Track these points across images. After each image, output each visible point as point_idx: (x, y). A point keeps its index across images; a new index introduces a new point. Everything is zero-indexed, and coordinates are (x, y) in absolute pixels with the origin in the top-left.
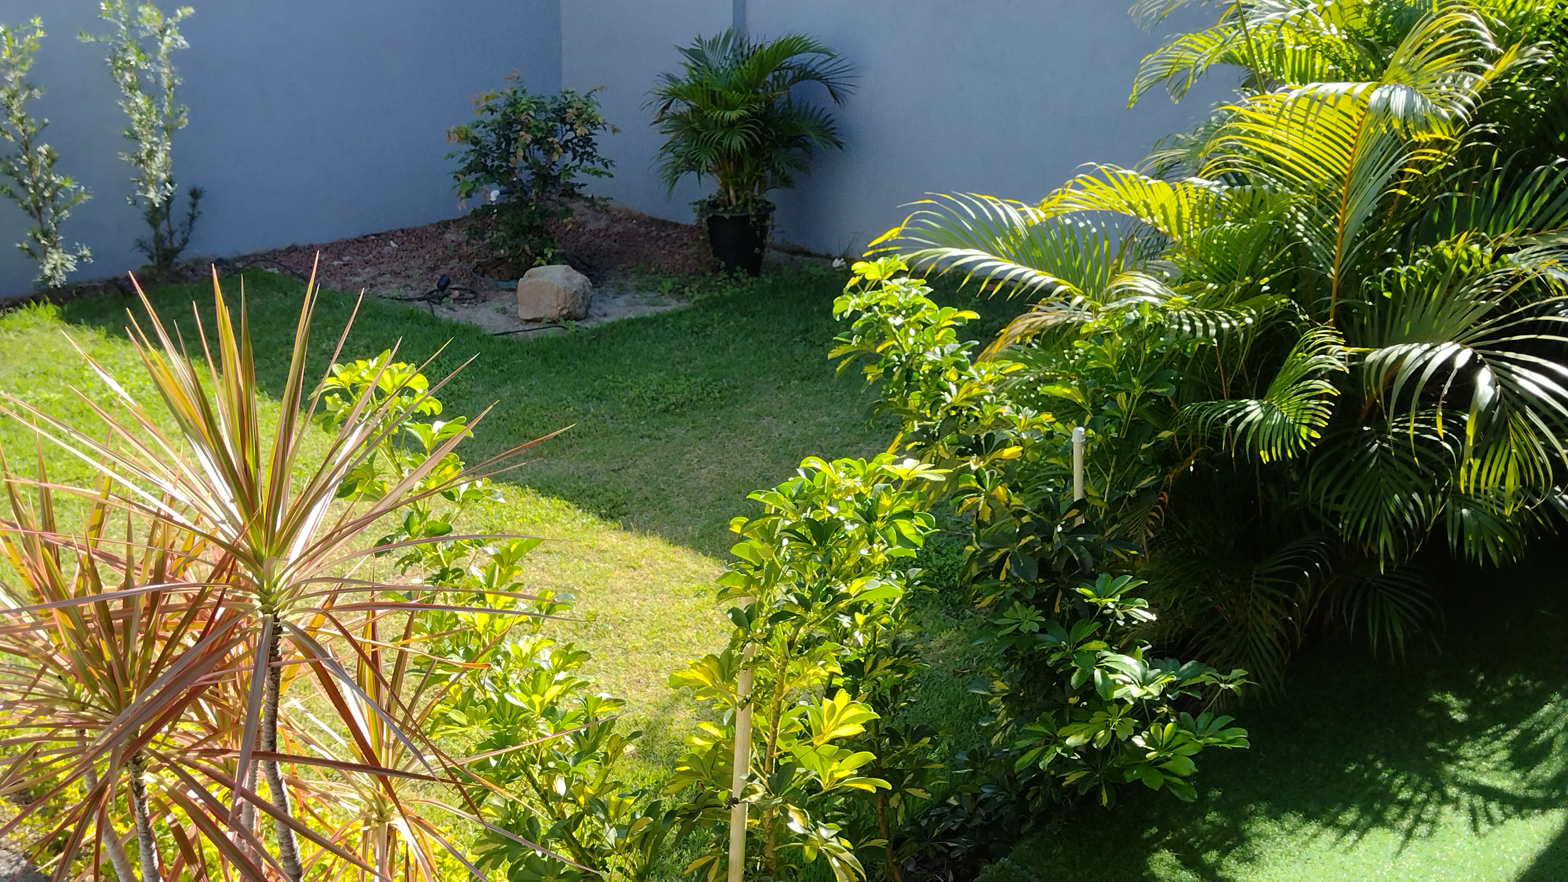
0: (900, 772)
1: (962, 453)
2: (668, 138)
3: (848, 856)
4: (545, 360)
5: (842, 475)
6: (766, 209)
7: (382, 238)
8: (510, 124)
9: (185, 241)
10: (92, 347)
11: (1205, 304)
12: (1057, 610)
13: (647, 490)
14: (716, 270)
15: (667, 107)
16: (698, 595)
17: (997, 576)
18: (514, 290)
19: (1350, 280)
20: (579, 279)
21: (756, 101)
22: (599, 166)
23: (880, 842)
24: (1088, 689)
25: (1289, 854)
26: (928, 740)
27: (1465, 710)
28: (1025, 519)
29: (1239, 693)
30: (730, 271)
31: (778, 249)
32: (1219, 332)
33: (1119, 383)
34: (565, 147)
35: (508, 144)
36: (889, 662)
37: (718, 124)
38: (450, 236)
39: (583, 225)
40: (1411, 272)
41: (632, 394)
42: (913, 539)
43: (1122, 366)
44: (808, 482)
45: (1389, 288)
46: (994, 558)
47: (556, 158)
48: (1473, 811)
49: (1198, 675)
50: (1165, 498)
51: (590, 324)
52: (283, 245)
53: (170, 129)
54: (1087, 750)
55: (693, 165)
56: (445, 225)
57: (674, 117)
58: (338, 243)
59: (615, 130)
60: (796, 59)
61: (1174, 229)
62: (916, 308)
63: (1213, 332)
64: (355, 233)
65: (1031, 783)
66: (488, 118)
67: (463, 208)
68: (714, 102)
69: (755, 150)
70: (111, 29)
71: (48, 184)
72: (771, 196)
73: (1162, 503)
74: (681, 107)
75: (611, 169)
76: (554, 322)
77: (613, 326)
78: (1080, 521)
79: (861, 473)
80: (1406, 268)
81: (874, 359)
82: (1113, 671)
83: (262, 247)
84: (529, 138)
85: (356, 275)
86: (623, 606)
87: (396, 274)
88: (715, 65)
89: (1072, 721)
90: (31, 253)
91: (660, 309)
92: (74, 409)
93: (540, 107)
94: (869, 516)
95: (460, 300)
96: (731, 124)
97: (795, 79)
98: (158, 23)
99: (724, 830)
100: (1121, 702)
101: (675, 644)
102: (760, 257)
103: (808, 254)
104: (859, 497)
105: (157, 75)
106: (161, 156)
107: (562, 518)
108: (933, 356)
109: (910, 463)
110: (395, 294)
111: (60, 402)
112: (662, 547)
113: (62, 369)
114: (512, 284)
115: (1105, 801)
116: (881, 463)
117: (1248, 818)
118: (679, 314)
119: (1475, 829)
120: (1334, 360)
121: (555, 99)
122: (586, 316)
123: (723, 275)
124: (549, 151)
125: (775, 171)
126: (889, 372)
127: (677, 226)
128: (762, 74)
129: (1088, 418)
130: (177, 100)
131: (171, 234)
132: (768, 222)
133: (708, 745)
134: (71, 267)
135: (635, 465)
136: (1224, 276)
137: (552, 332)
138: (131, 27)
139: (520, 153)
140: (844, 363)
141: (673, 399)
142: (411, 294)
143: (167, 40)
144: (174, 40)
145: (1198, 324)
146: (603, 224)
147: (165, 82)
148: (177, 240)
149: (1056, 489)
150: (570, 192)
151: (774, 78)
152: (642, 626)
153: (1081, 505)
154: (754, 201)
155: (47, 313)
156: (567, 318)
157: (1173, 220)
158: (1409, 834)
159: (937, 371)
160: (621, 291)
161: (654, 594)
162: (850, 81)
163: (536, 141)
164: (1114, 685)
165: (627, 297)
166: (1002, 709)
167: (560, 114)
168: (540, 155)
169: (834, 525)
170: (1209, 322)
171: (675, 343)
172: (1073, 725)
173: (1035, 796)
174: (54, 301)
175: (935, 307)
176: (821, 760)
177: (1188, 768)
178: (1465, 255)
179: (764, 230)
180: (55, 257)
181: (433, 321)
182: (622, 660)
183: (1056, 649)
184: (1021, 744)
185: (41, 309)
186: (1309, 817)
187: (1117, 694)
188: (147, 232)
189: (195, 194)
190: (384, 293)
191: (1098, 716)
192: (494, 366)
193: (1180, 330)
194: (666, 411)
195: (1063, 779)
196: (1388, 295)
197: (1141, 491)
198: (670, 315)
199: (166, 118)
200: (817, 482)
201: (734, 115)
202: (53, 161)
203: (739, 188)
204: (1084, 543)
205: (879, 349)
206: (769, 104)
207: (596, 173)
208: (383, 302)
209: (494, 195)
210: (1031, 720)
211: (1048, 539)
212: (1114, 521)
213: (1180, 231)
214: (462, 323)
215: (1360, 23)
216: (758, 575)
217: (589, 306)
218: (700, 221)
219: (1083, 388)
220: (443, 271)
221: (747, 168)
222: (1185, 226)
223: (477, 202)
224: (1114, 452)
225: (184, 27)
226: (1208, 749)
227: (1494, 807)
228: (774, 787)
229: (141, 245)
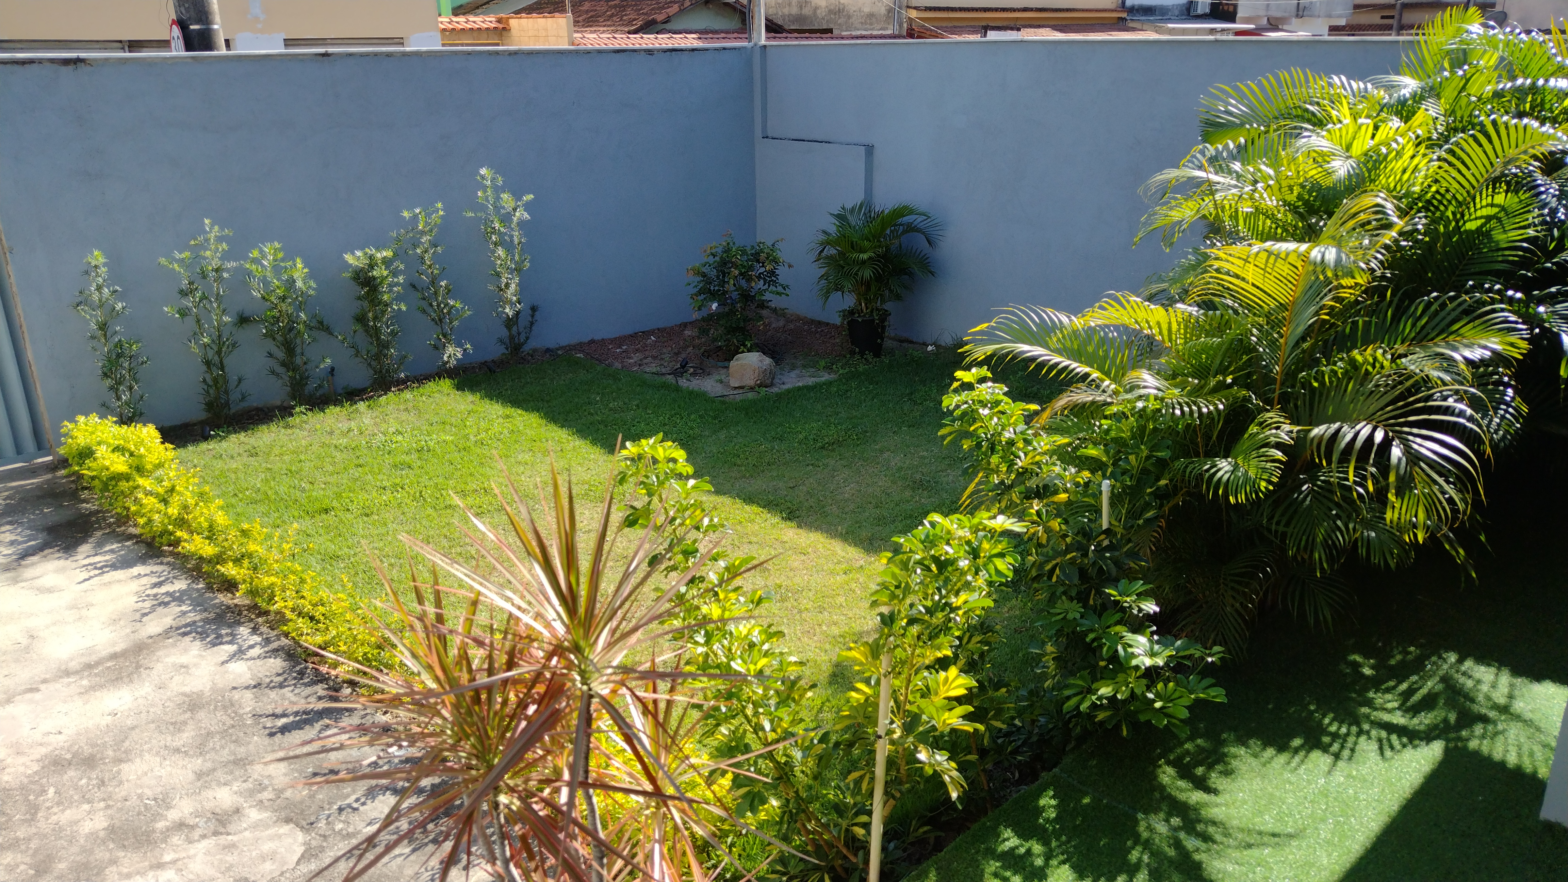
0: (986, 709)
1: (1028, 498)
2: (823, 271)
3: (955, 774)
4: (747, 414)
5: (955, 526)
6: (885, 315)
7: (646, 334)
8: (725, 264)
9: (527, 338)
10: (471, 406)
11: (1189, 395)
12: (1091, 602)
13: (812, 502)
14: (852, 353)
15: (822, 251)
16: (845, 573)
17: (1050, 578)
18: (727, 368)
19: (1290, 376)
20: (768, 361)
21: (879, 246)
22: (780, 289)
23: (973, 757)
24: (1114, 658)
25: (1253, 770)
26: (1004, 690)
27: (1372, 667)
28: (1068, 540)
29: (1219, 663)
30: (862, 354)
31: (893, 339)
32: (1200, 413)
33: (1132, 448)
34: (759, 277)
35: (724, 276)
36: (979, 639)
37: (856, 262)
38: (687, 333)
39: (770, 324)
40: (1332, 371)
41: (801, 436)
42: (1006, 572)
43: (1133, 437)
44: (932, 532)
45: (1316, 380)
46: (1048, 567)
47: (753, 284)
48: (1380, 740)
49: (1188, 649)
50: (1163, 523)
51: (775, 390)
52: (586, 339)
53: (518, 270)
54: (1112, 699)
55: (838, 288)
56: (684, 325)
57: (827, 257)
58: (620, 338)
59: (790, 266)
60: (906, 219)
61: (1166, 338)
62: (997, 403)
63: (1196, 415)
64: (629, 331)
65: (1074, 716)
66: (711, 259)
67: (696, 316)
68: (853, 248)
69: (878, 278)
70: (484, 208)
71: (447, 305)
72: (888, 306)
73: (1160, 527)
74: (831, 251)
75: (787, 291)
76: (752, 389)
77: (789, 391)
78: (1106, 543)
79: (968, 525)
80: (1329, 367)
81: (968, 435)
82: (1130, 646)
83: (574, 341)
84: (737, 272)
85: (630, 358)
86: (797, 580)
87: (655, 358)
88: (853, 223)
89: (1102, 678)
90: (436, 347)
91: (817, 380)
92: (460, 446)
93: (744, 252)
94: (974, 553)
95: (694, 374)
96: (864, 262)
97: (904, 232)
98: (512, 204)
99: (872, 752)
100: (1137, 668)
101: (832, 607)
102: (881, 345)
103: (911, 342)
104: (968, 543)
105: (512, 237)
106: (513, 286)
107: (758, 519)
108: (1008, 435)
109: (1001, 518)
110: (654, 370)
111: (452, 442)
112: (822, 540)
113: (453, 420)
114: (726, 364)
115: (1125, 733)
116: (982, 518)
117: (1223, 743)
118: (830, 383)
119: (1382, 754)
120: (1283, 435)
121: (753, 247)
122: (772, 385)
123: (857, 357)
124: (749, 280)
125: (891, 291)
126: (979, 445)
127: (828, 324)
128: (883, 229)
129: (1109, 470)
130: (522, 252)
131: (519, 334)
132: (886, 323)
133: (862, 698)
134: (459, 356)
135: (804, 484)
136: (1202, 372)
137: (751, 395)
138: (495, 207)
139: (732, 282)
140: (949, 439)
141: (827, 440)
142: (664, 370)
143: (517, 214)
144: (521, 214)
145: (1186, 409)
146: (781, 323)
147: (516, 241)
148: (522, 338)
149: (1090, 520)
150: (762, 305)
151: (891, 231)
152: (810, 594)
153: (1108, 532)
154: (877, 309)
155: (446, 385)
156: (760, 386)
157: (1165, 332)
158: (1337, 756)
159: (1011, 443)
160: (793, 368)
161: (818, 571)
162: (940, 233)
163: (741, 274)
164: (1133, 656)
165: (797, 372)
166: (1052, 664)
167: (756, 257)
168: (743, 283)
169: (952, 562)
170: (1194, 408)
171: (827, 402)
172: (1103, 681)
173: (1076, 725)
174: (450, 377)
175: (1010, 401)
176: (937, 711)
177: (1184, 714)
178: (1371, 360)
179: (884, 328)
180: (450, 350)
181: (678, 389)
182: (798, 617)
183: (1092, 630)
184: (1067, 693)
185: (441, 382)
186: (1266, 744)
187: (1134, 662)
188: (504, 333)
189: (534, 309)
190: (648, 370)
191: (1121, 677)
192: (715, 418)
193: (1173, 413)
194: (823, 448)
195: (1096, 716)
196: (1316, 384)
197: (1148, 521)
198: (824, 384)
199: (516, 263)
200: (938, 530)
201: (865, 256)
202: (449, 291)
203: (868, 302)
204: (1110, 558)
205: (972, 428)
206: (888, 249)
207: (778, 293)
208: (647, 376)
209: (714, 306)
210: (1073, 674)
211: (1085, 555)
212: (1129, 541)
213: (1170, 340)
214: (696, 389)
215: (1292, 198)
216: (898, 592)
217: (773, 378)
218: (843, 323)
219: (1107, 452)
220: (683, 355)
221: (873, 288)
222: (1174, 337)
223: (704, 313)
224: (1127, 494)
225: (528, 207)
226: (1197, 701)
227: (1394, 737)
228: (908, 728)
229: (501, 341)
